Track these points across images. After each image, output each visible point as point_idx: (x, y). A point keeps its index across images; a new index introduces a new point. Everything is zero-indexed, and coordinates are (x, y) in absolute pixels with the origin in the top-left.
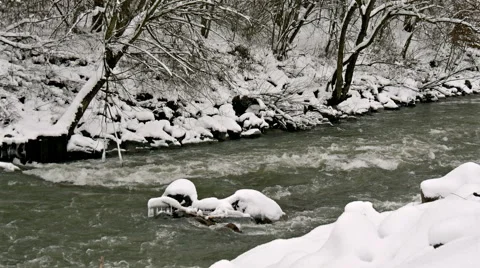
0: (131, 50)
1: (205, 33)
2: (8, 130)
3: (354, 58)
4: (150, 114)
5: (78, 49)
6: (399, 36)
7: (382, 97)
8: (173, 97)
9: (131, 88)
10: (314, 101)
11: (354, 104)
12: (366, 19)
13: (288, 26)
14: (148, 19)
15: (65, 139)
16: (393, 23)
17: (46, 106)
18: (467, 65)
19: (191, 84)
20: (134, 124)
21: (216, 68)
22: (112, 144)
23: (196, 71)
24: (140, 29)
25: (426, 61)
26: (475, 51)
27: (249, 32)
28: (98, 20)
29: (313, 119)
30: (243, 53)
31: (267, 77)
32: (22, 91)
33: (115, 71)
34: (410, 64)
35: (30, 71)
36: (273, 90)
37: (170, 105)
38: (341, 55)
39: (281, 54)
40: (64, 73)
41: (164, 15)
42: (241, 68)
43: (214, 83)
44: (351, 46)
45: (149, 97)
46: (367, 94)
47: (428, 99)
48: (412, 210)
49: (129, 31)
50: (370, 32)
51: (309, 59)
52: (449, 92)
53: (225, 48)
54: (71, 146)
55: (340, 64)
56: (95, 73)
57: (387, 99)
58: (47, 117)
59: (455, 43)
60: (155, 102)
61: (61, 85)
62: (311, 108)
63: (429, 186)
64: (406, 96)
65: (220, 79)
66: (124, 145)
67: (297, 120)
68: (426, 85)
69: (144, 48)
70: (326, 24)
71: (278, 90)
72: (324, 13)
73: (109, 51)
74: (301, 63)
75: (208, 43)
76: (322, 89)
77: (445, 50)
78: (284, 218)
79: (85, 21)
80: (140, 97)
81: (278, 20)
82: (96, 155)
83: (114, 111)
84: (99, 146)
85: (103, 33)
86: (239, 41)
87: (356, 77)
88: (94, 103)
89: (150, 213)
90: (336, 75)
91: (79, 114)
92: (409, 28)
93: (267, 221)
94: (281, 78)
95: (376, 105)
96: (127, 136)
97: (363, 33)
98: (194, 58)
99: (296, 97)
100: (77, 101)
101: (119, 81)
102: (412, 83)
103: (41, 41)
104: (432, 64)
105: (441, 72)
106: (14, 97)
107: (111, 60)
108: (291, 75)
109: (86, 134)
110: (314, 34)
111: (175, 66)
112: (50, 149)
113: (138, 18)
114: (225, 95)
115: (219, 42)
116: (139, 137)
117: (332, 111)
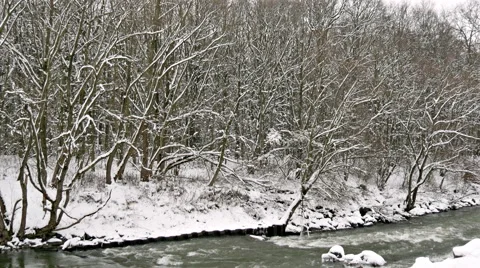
0: (313, 187)
1: (346, 179)
2: (260, 222)
3: (416, 189)
4: (322, 216)
5: (289, 186)
6: (438, 179)
7: (431, 207)
8: (332, 208)
9: (313, 204)
10: (398, 210)
11: (417, 211)
12: (421, 171)
13: (384, 175)
14: (320, 173)
15: (284, 226)
16: (434, 173)
17: (276, 211)
18: (473, 191)
19: (340, 202)
20: (315, 220)
21: (352, 194)
22: (305, 229)
23: (342, 196)
24: (317, 178)
25: (451, 190)
26: (476, 185)
27: (366, 178)
28: (298, 174)
29: (398, 218)
30: (363, 188)
31: (375, 198)
32: (265, 205)
33: (306, 196)
34: (444, 192)
35: (270, 197)
36: (378, 204)
37: (331, 211)
38: (410, 188)
39: (381, 188)
40: (283, 197)
41: (327, 171)
42: (363, 194)
43: (351, 201)
44: (414, 184)
45: (321, 208)
46: (424, 206)
47: (454, 208)
48: (449, 261)
49: (312, 178)
50: (423, 177)
51: (395, 190)
52: (464, 204)
53: (356, 185)
54: (287, 230)
55: (410, 192)
56: (298, 197)
57: (433, 208)
58: (276, 216)
59: (465, 181)
60: (324, 210)
61: (282, 203)
62: (397, 213)
63: (457, 250)
64: (443, 206)
65: (353, 199)
66: (310, 229)
67: (390, 218)
68: (452, 201)
69: (319, 186)
70: (402, 174)
71: (381, 204)
72: (401, 169)
73: (303, 187)
74: (391, 192)
75: (347, 183)
76: (402, 204)
77: (461, 184)
78: (385, 265)
79: (293, 174)
80: (317, 208)
81: (379, 172)
82: (298, 234)
83: (305, 214)
84: (299, 229)
85: (300, 180)
86: (361, 182)
87: (418, 198)
88: (297, 210)
89: (323, 260)
90: (408, 197)
91: (291, 215)
92: (442, 175)
93: (378, 266)
94: (382, 199)
95: (428, 211)
96: (312, 225)
97: (420, 178)
98: (341, 190)
99: (389, 208)
100: (289, 210)
101: (308, 200)
102: (445, 201)
103: (274, 183)
104: (455, 191)
105: (459, 195)
106: (262, 208)
107: (304, 191)
108: (387, 198)
109: (293, 224)
110: (397, 178)
111: (333, 194)
112: (278, 231)
113: (316, 173)
114: (356, 207)
115: (353, 183)
116: (317, 226)
117: (406, 214)
